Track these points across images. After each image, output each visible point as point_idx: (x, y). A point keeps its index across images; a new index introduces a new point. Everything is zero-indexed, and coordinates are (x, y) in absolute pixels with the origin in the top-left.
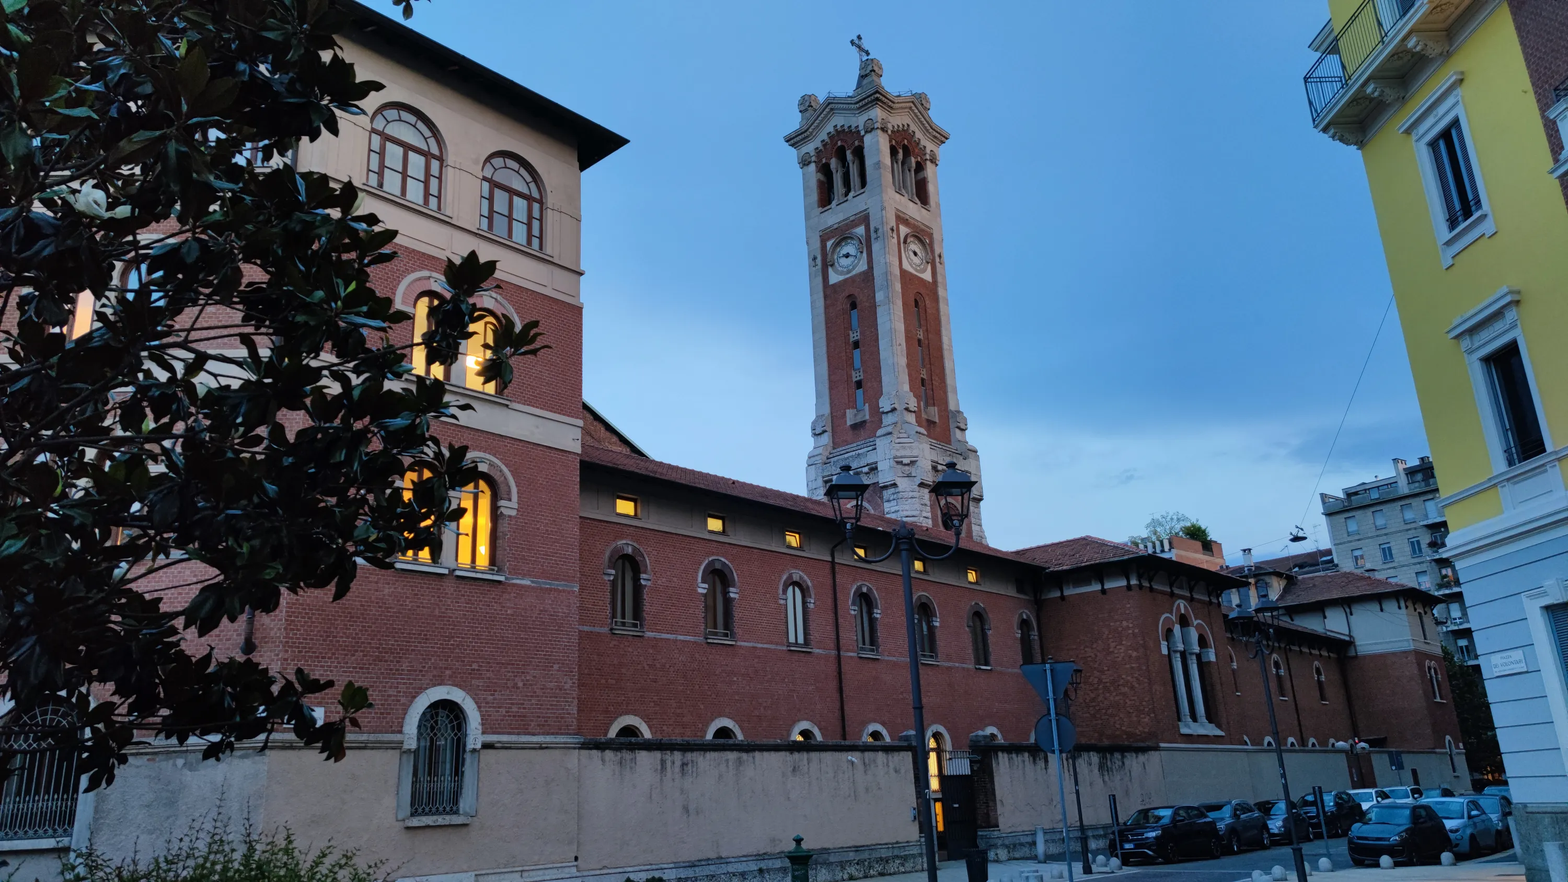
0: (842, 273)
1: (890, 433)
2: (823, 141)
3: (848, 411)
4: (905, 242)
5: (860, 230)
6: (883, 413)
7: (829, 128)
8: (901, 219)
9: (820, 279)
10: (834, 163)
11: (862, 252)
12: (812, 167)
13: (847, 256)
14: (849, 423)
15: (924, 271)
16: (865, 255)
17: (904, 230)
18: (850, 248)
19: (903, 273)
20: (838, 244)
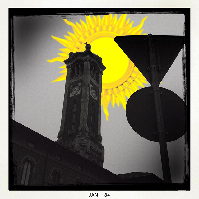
0: (73, 94)
1: (80, 136)
2: (74, 62)
3: (69, 131)
4: (91, 89)
5: (80, 84)
6: (79, 131)
7: (76, 60)
8: (91, 83)
9: (67, 96)
10: (75, 68)
11: (79, 89)
12: (70, 69)
13: (75, 90)
14: (68, 134)
15: (96, 98)
16: (80, 90)
17: (91, 86)
18: (76, 88)
19: (90, 96)
20: (73, 87)
